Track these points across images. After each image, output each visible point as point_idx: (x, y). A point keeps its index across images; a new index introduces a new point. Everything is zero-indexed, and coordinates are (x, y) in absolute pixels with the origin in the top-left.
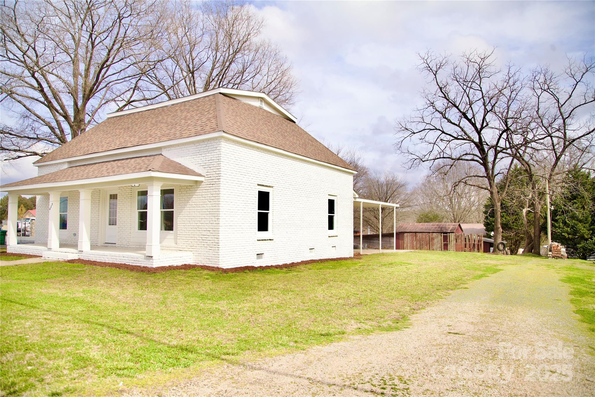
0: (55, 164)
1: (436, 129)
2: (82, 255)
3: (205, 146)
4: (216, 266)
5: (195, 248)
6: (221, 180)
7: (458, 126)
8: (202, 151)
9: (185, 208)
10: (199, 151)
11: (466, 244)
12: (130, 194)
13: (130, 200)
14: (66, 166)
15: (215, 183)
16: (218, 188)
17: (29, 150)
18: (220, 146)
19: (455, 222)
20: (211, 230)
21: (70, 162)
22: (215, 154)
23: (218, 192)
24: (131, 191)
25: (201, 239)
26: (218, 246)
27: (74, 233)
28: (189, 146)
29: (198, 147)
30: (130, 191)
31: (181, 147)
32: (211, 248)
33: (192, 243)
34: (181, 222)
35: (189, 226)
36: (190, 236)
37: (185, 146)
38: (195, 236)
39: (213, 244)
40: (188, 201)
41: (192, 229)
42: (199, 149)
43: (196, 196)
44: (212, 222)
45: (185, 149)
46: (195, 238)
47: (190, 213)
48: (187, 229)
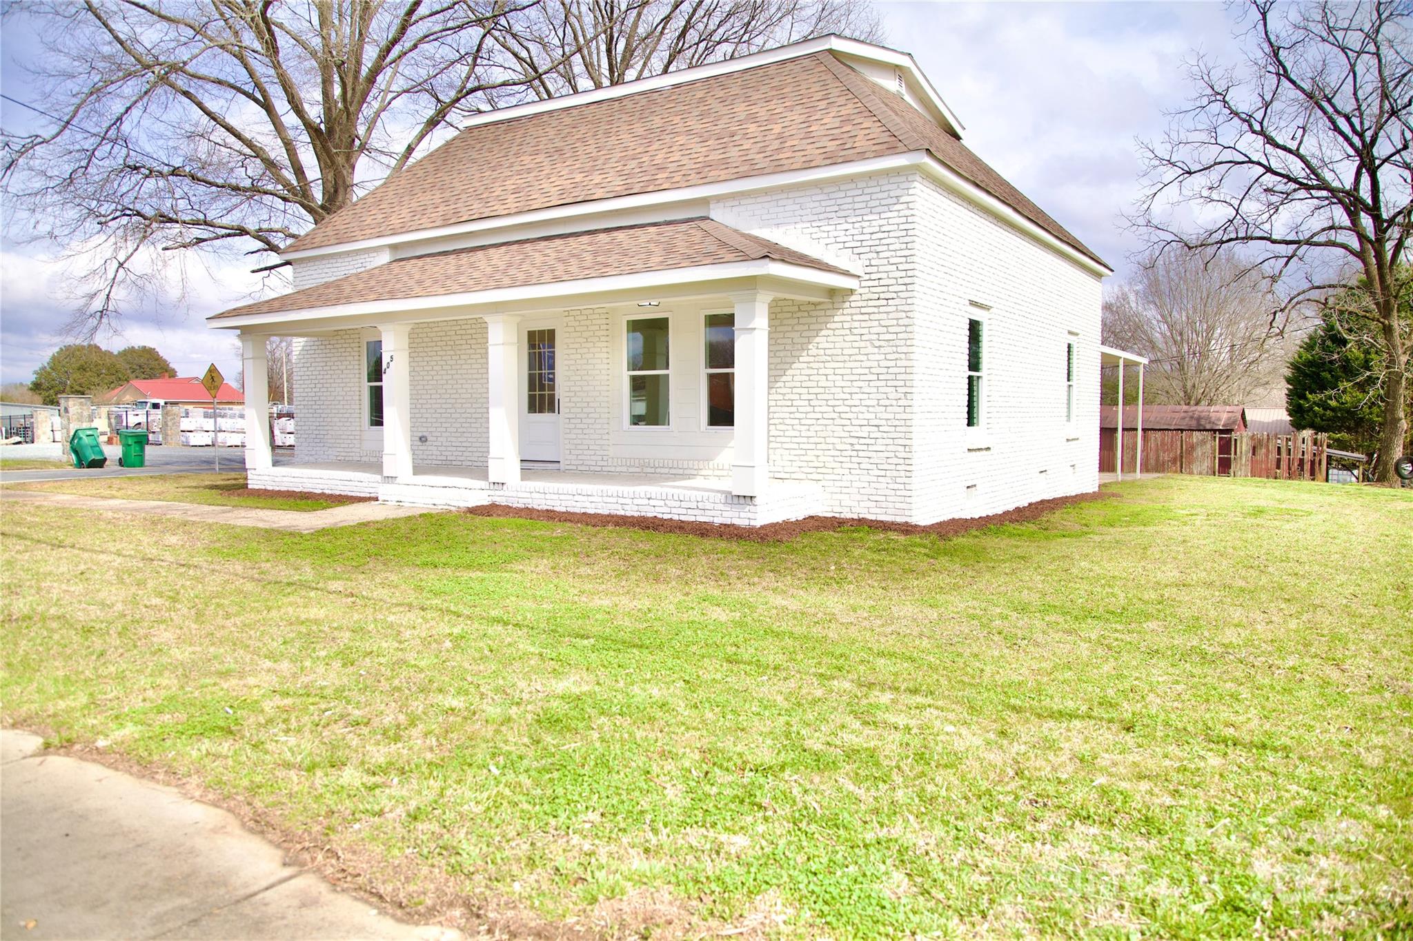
0: (348, 253)
1: (1251, 162)
2: (501, 493)
3: (860, 192)
4: (899, 519)
5: (830, 471)
6: (916, 287)
7: (1296, 153)
8: (850, 206)
9: (794, 366)
10: (836, 208)
11: (1279, 461)
12: (604, 327)
13: (605, 344)
14: (385, 258)
15: (894, 295)
16: (907, 308)
17: (226, 221)
18: (911, 192)
19: (1188, 404)
20: (884, 422)
21: (394, 247)
22: (895, 214)
23: (906, 321)
24: (607, 321)
25: (849, 447)
26: (908, 468)
27: (420, 434)
28: (802, 194)
29: (832, 196)
30: (604, 321)
31: (775, 197)
32: (883, 473)
33: (820, 459)
34: (779, 403)
35: (806, 413)
36: (812, 440)
37: (791, 195)
38: (828, 440)
39: (890, 461)
40: (804, 346)
41: (819, 422)
42: (839, 202)
43: (831, 332)
44: (887, 402)
45: (791, 201)
46: (831, 447)
47: (811, 378)
48: (803, 422)
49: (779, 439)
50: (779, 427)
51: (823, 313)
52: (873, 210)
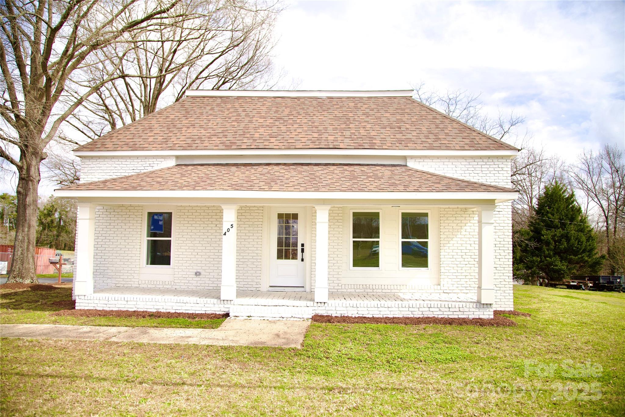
3: (484, 163)
8: (480, 169)
9: (454, 239)
14: (171, 163)
15: (502, 210)
16: (508, 216)
23: (508, 222)
27: (196, 271)
29: (471, 163)
32: (499, 289)
33: (467, 283)
34: (446, 257)
35: (460, 262)
36: (463, 274)
37: (450, 160)
38: (472, 274)
39: (502, 283)
40: (459, 230)
41: (467, 266)
42: (474, 166)
43: (472, 225)
44: (500, 257)
45: (451, 163)
46: (473, 277)
47: (463, 245)
48: (459, 266)
49: (446, 274)
50: (446, 268)
51: (468, 215)
52: (491, 172)
